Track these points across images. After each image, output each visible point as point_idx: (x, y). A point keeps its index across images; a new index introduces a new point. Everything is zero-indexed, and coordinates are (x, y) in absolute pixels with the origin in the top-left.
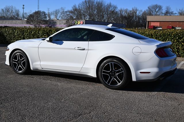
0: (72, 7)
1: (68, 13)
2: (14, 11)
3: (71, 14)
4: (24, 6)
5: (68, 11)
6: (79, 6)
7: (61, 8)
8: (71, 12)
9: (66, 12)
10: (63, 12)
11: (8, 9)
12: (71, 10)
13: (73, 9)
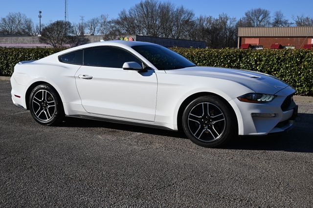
0: (119, 15)
1: (113, 25)
2: (23, 21)
3: (117, 26)
4: (40, 12)
5: (113, 22)
6: (130, 13)
7: (102, 16)
8: (117, 22)
9: (110, 22)
10: (105, 22)
11: (13, 19)
12: (117, 20)
13: (121, 18)
